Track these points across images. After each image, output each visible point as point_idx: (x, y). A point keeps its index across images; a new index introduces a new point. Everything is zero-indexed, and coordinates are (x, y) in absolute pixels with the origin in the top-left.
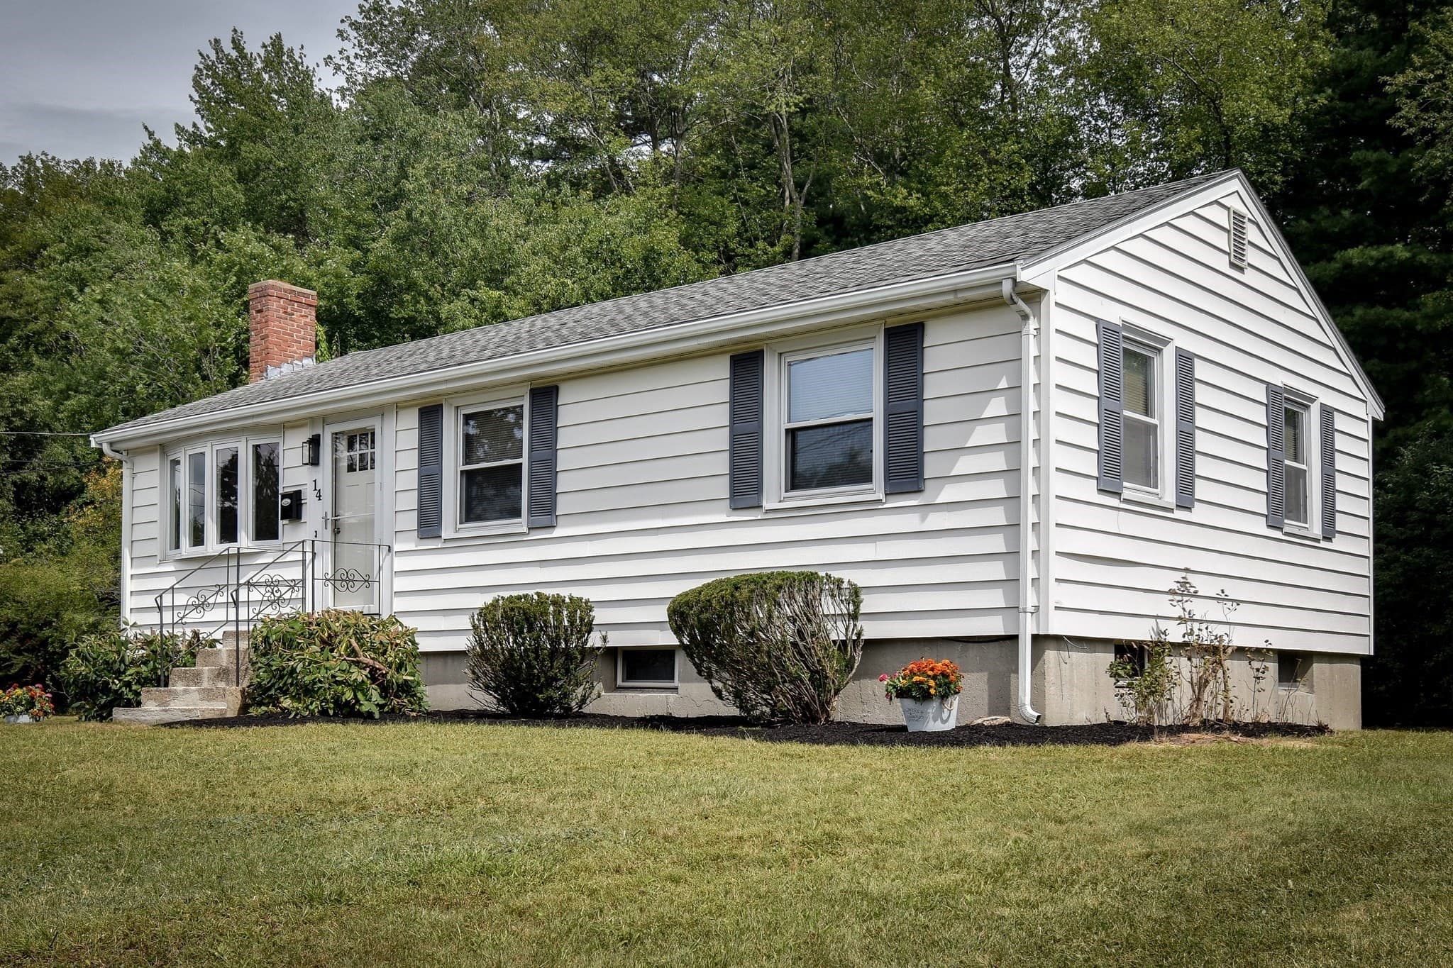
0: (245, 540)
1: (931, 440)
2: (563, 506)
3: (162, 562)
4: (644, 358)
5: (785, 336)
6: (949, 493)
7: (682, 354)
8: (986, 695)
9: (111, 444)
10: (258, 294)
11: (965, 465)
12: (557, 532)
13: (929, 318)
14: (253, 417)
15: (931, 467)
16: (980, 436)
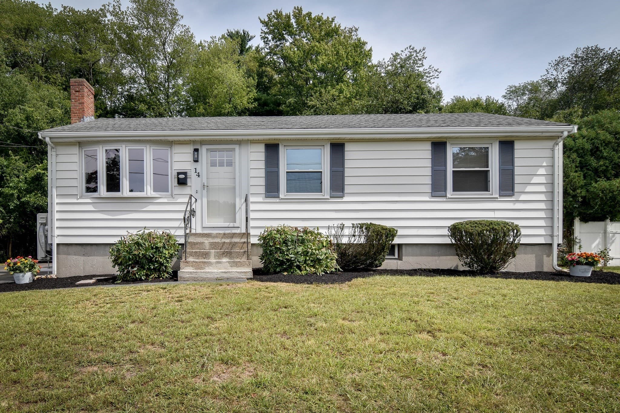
0: (149, 191)
1: (517, 180)
2: (347, 189)
3: (81, 197)
4: (390, 138)
5: (458, 138)
6: (523, 197)
7: (407, 139)
8: (534, 263)
9: (50, 138)
10: (77, 84)
11: (529, 189)
12: (345, 199)
13: (516, 140)
14: (165, 136)
15: (517, 188)
16: (535, 180)
